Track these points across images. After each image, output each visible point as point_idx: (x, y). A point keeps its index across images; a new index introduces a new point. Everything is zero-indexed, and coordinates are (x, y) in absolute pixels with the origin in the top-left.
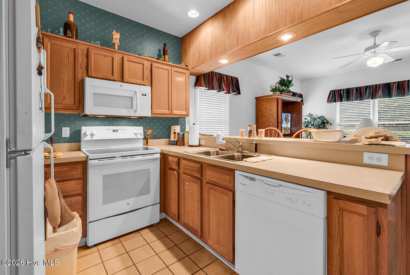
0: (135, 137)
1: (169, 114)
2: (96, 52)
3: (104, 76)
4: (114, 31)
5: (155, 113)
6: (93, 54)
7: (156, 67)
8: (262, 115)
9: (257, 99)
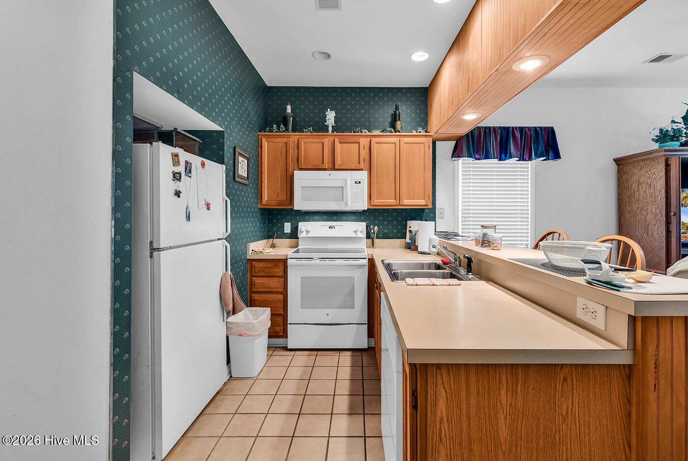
0: (354, 235)
1: (397, 205)
2: (306, 140)
3: (315, 166)
4: (329, 110)
5: (376, 204)
6: (303, 143)
7: (377, 143)
8: (629, 197)
9: (619, 162)
